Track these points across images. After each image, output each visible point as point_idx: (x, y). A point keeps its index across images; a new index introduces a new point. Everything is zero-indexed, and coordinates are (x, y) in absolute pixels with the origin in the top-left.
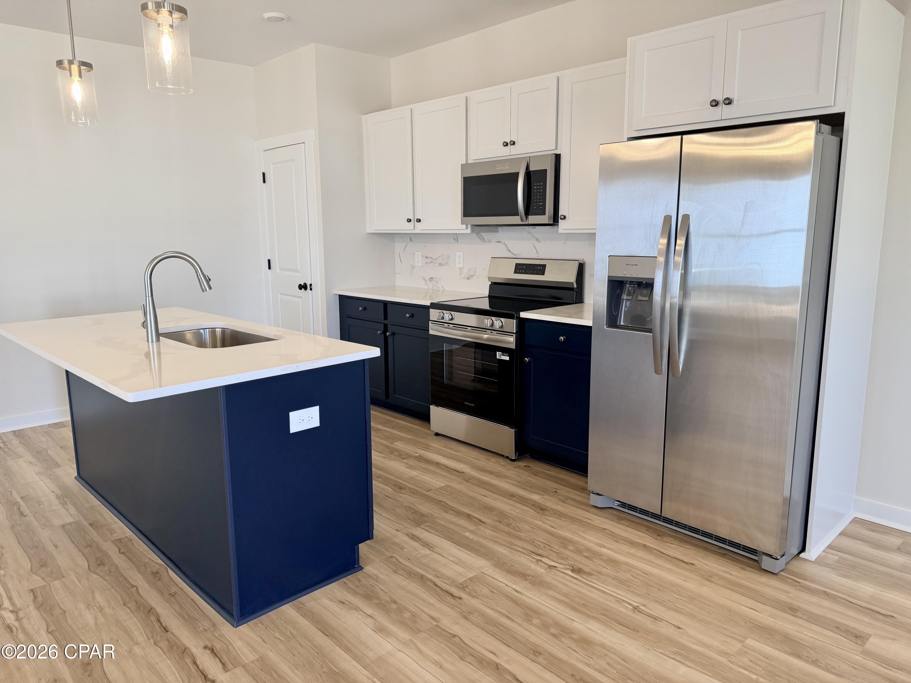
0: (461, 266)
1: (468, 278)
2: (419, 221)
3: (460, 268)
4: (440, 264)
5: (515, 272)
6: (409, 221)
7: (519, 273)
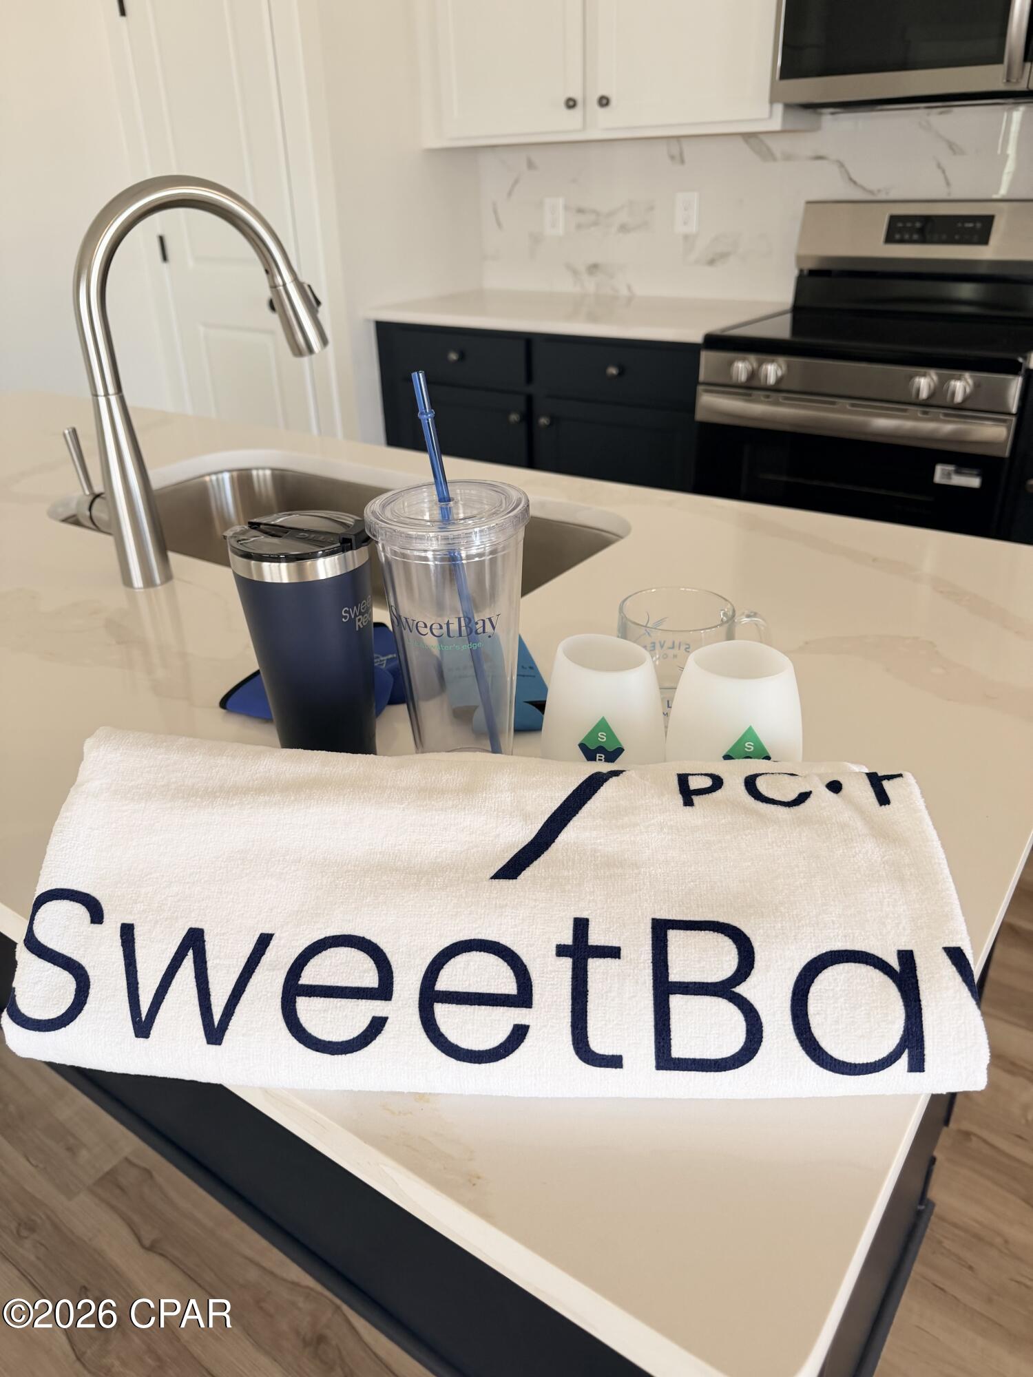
0: (693, 228)
1: (711, 262)
2: (604, 102)
3: (686, 237)
4: (624, 228)
5: (890, 239)
6: (571, 104)
7: (902, 241)
